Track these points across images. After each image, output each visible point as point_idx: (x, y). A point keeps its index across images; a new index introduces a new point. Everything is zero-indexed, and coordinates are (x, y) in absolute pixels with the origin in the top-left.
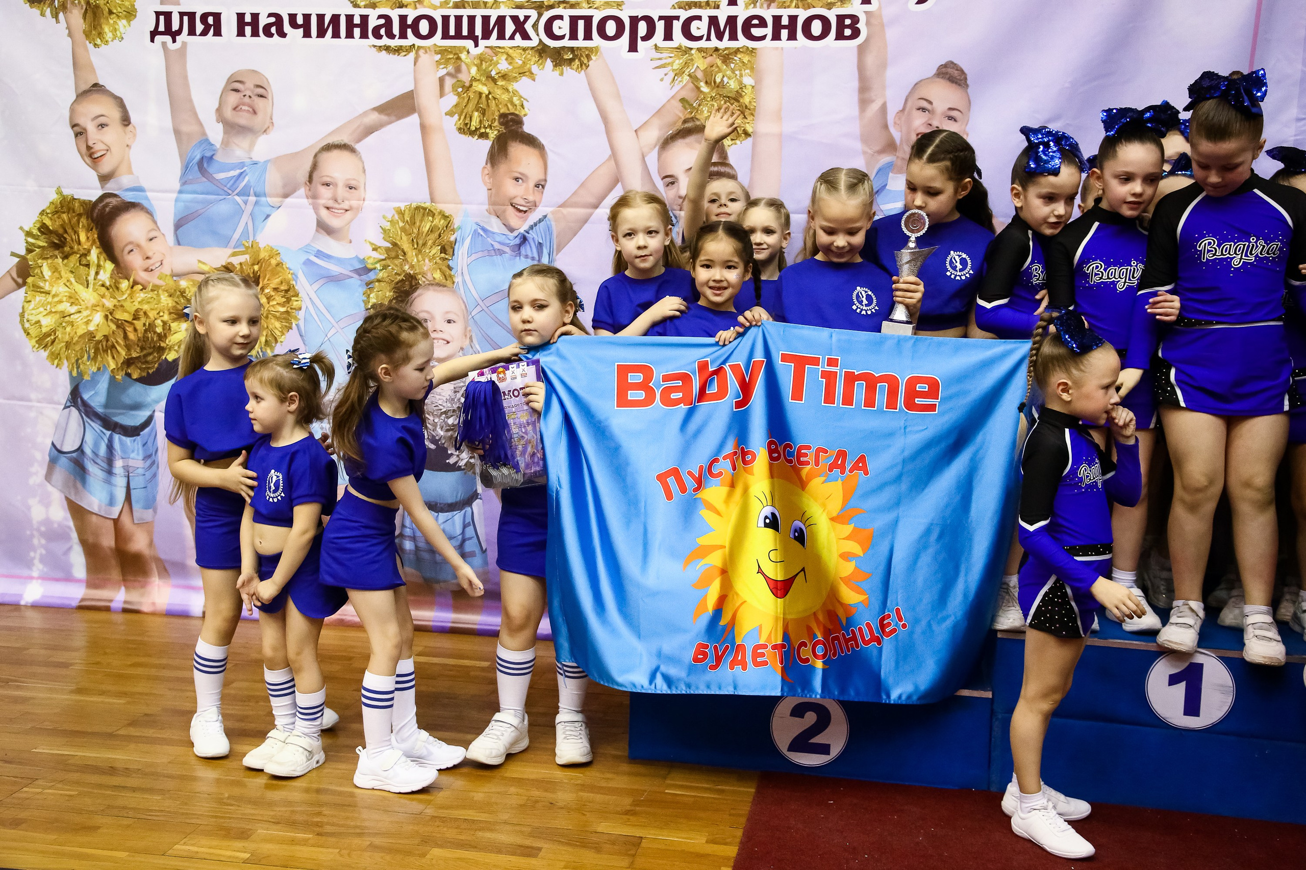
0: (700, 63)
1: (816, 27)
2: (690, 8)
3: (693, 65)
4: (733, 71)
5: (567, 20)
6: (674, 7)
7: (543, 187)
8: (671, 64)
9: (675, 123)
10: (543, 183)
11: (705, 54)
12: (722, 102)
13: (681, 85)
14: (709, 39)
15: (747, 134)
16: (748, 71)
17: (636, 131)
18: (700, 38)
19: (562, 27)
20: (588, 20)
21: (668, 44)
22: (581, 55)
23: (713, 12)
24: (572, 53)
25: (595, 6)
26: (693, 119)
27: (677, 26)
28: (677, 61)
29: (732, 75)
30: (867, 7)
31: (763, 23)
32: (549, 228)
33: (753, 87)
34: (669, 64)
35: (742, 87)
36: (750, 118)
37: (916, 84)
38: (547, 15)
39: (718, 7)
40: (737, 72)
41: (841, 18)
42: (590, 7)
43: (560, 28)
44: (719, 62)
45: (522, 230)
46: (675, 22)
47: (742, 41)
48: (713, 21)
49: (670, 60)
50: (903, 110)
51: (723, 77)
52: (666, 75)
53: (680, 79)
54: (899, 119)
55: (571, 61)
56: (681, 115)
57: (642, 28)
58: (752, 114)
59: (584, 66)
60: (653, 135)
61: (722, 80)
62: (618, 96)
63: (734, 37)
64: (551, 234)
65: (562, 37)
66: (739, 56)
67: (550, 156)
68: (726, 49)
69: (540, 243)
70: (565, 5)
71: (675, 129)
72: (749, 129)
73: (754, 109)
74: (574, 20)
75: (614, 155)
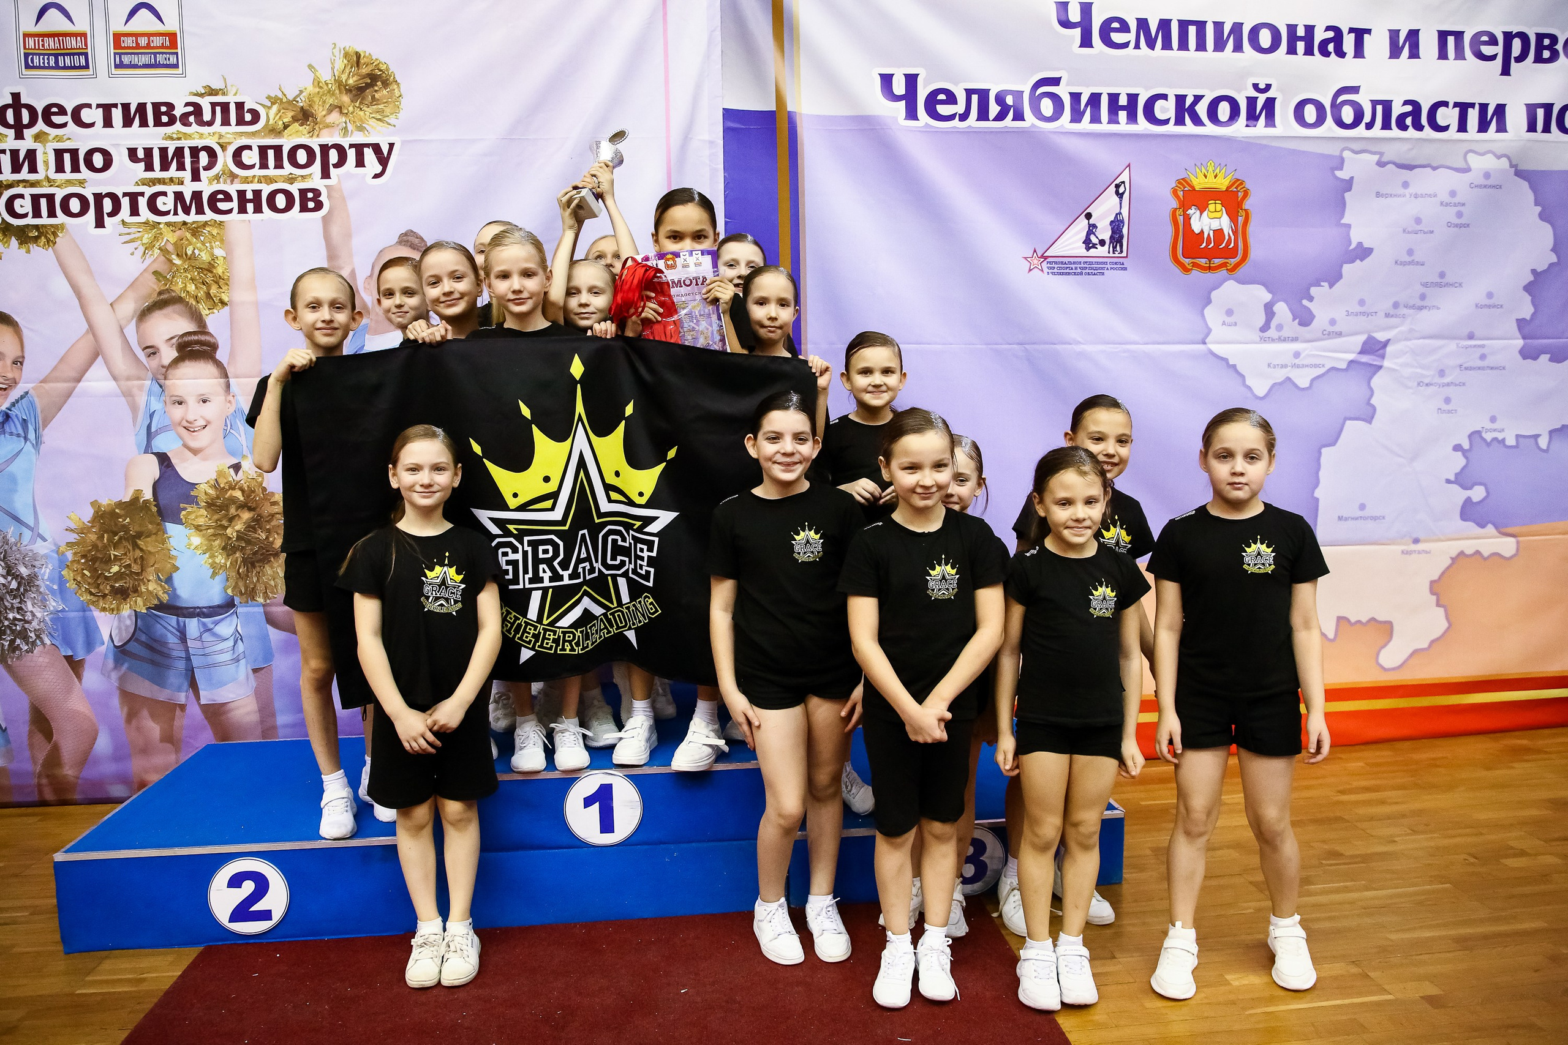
0: (170, 237)
1: (281, 201)
2: (154, 185)
3: (163, 239)
4: (203, 243)
5: (28, 199)
6: (137, 184)
7: (22, 363)
8: (141, 238)
9: (151, 294)
10: (20, 360)
11: (174, 228)
12: (196, 274)
13: (152, 258)
14: (176, 213)
15: (223, 303)
16: (217, 243)
17: (111, 304)
18: (167, 213)
19: (24, 206)
20: (50, 198)
21: (135, 219)
22: (47, 233)
23: (178, 188)
24: (37, 231)
25: (56, 184)
26: (168, 291)
27: (142, 202)
28: (146, 236)
29: (202, 247)
30: (326, 182)
31: (228, 198)
32: (32, 404)
33: (225, 258)
34: (138, 238)
35: (214, 258)
36: (225, 288)
37: (381, 251)
38: (7, 194)
39: (181, 183)
40: (208, 245)
41: (303, 192)
42: (51, 186)
43: (21, 206)
44: (189, 235)
45: (3, 408)
46: (140, 198)
47: (209, 215)
48: (179, 196)
49: (138, 235)
50: (371, 276)
51: (194, 249)
52: (136, 249)
53: (150, 253)
54: (369, 284)
55: (36, 239)
56: (155, 287)
57: (107, 205)
58: (227, 284)
59: (51, 244)
60: (129, 307)
61: (193, 252)
62: (89, 272)
63: (200, 211)
64: (35, 410)
65: (25, 216)
66: (208, 229)
67: (25, 332)
68: (194, 222)
69: (24, 420)
70: (24, 184)
71: (151, 300)
72: (225, 298)
73: (228, 279)
74: (35, 199)
75: (91, 329)
